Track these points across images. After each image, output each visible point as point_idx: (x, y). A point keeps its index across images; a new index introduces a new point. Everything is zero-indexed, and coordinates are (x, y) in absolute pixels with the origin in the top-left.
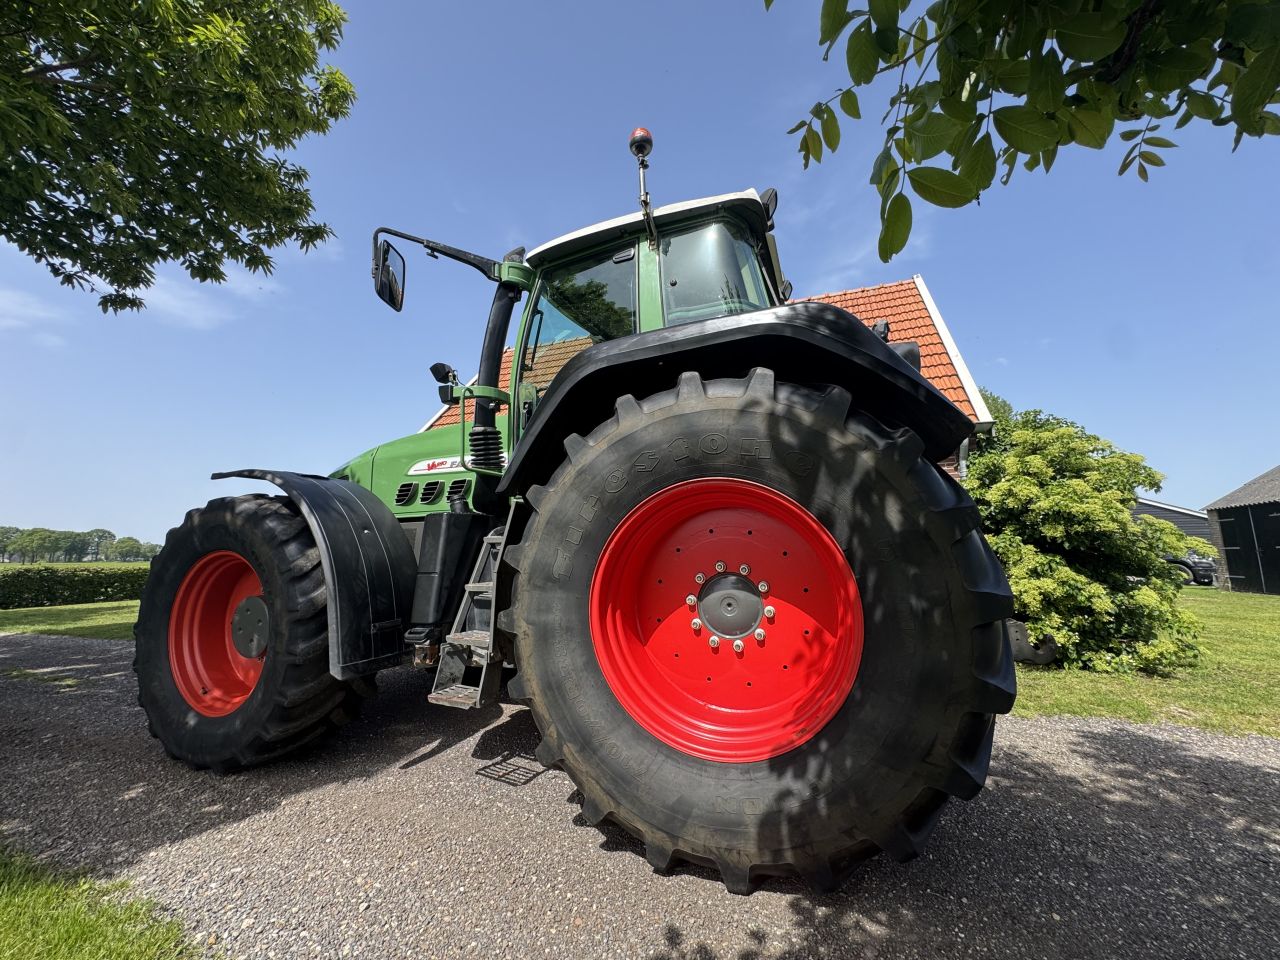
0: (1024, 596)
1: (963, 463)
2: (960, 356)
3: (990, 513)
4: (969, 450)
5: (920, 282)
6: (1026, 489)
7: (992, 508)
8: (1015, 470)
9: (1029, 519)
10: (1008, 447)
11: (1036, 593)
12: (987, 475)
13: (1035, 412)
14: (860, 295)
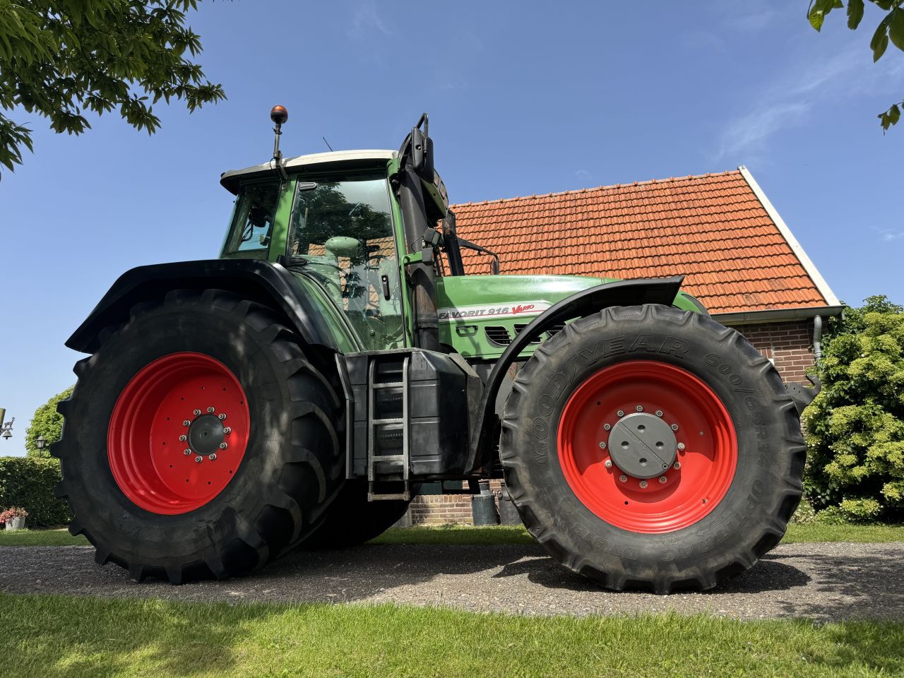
0: (889, 456)
1: (817, 345)
2: (800, 247)
3: (850, 388)
4: (823, 333)
5: (746, 173)
6: (883, 363)
7: (852, 382)
8: (870, 348)
9: (885, 390)
10: (855, 330)
11: (899, 452)
12: (844, 353)
13: (880, 297)
14: (688, 183)
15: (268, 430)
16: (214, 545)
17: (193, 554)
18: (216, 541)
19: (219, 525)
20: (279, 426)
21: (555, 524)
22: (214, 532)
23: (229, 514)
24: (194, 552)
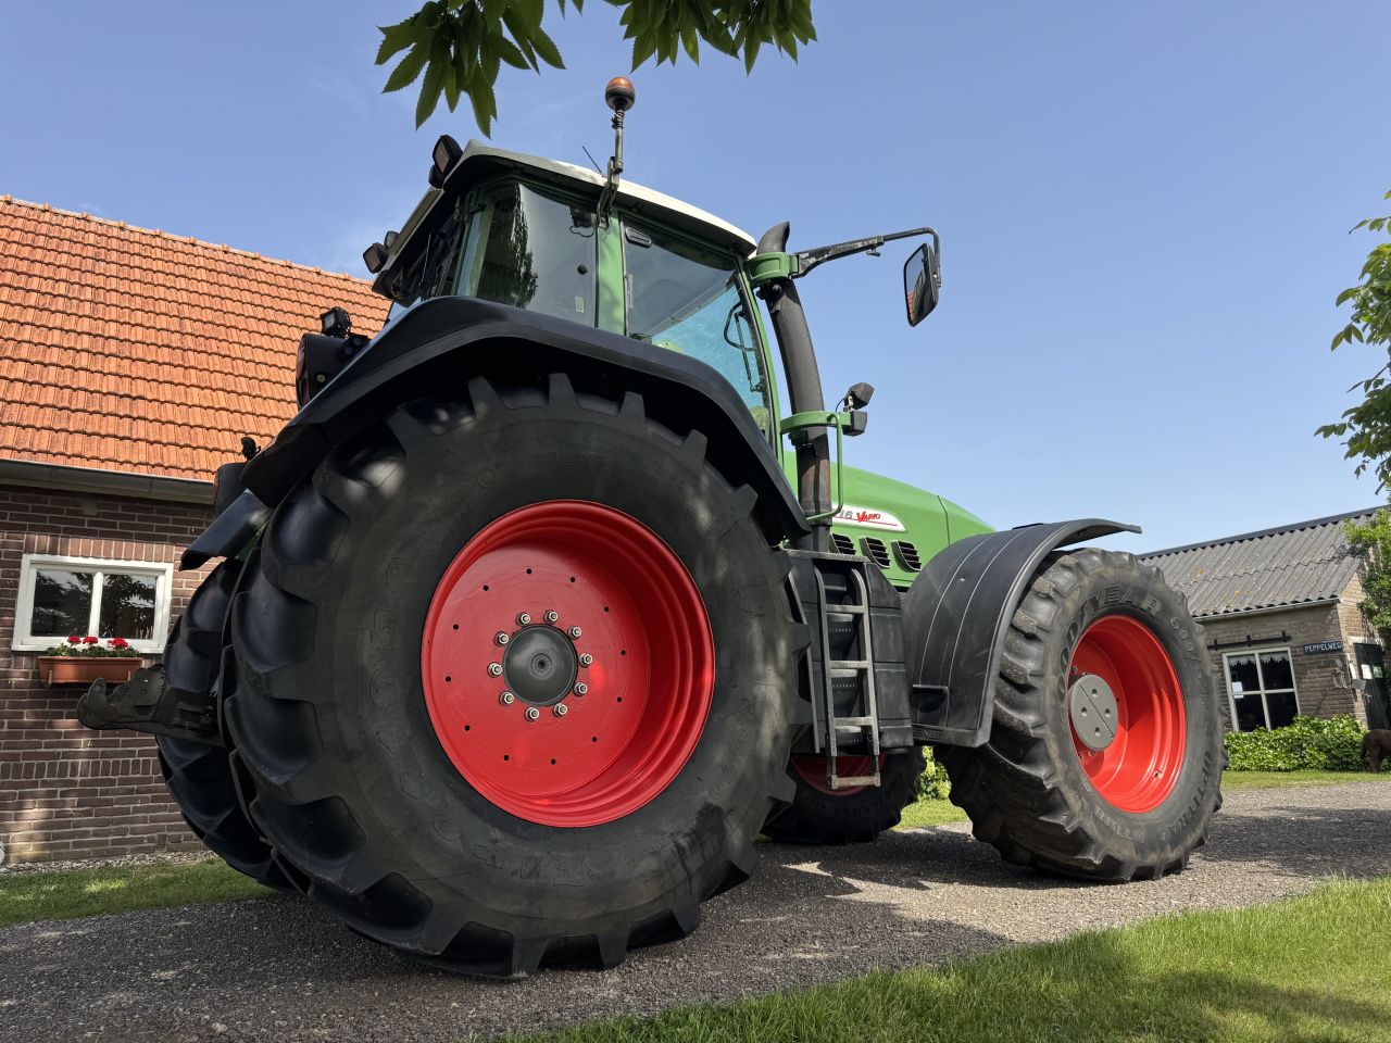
15: (759, 667)
16: (690, 878)
17: (656, 900)
18: (693, 871)
19: (696, 837)
20: (776, 661)
21: (1082, 809)
22: (688, 853)
23: (712, 817)
24: (657, 895)
